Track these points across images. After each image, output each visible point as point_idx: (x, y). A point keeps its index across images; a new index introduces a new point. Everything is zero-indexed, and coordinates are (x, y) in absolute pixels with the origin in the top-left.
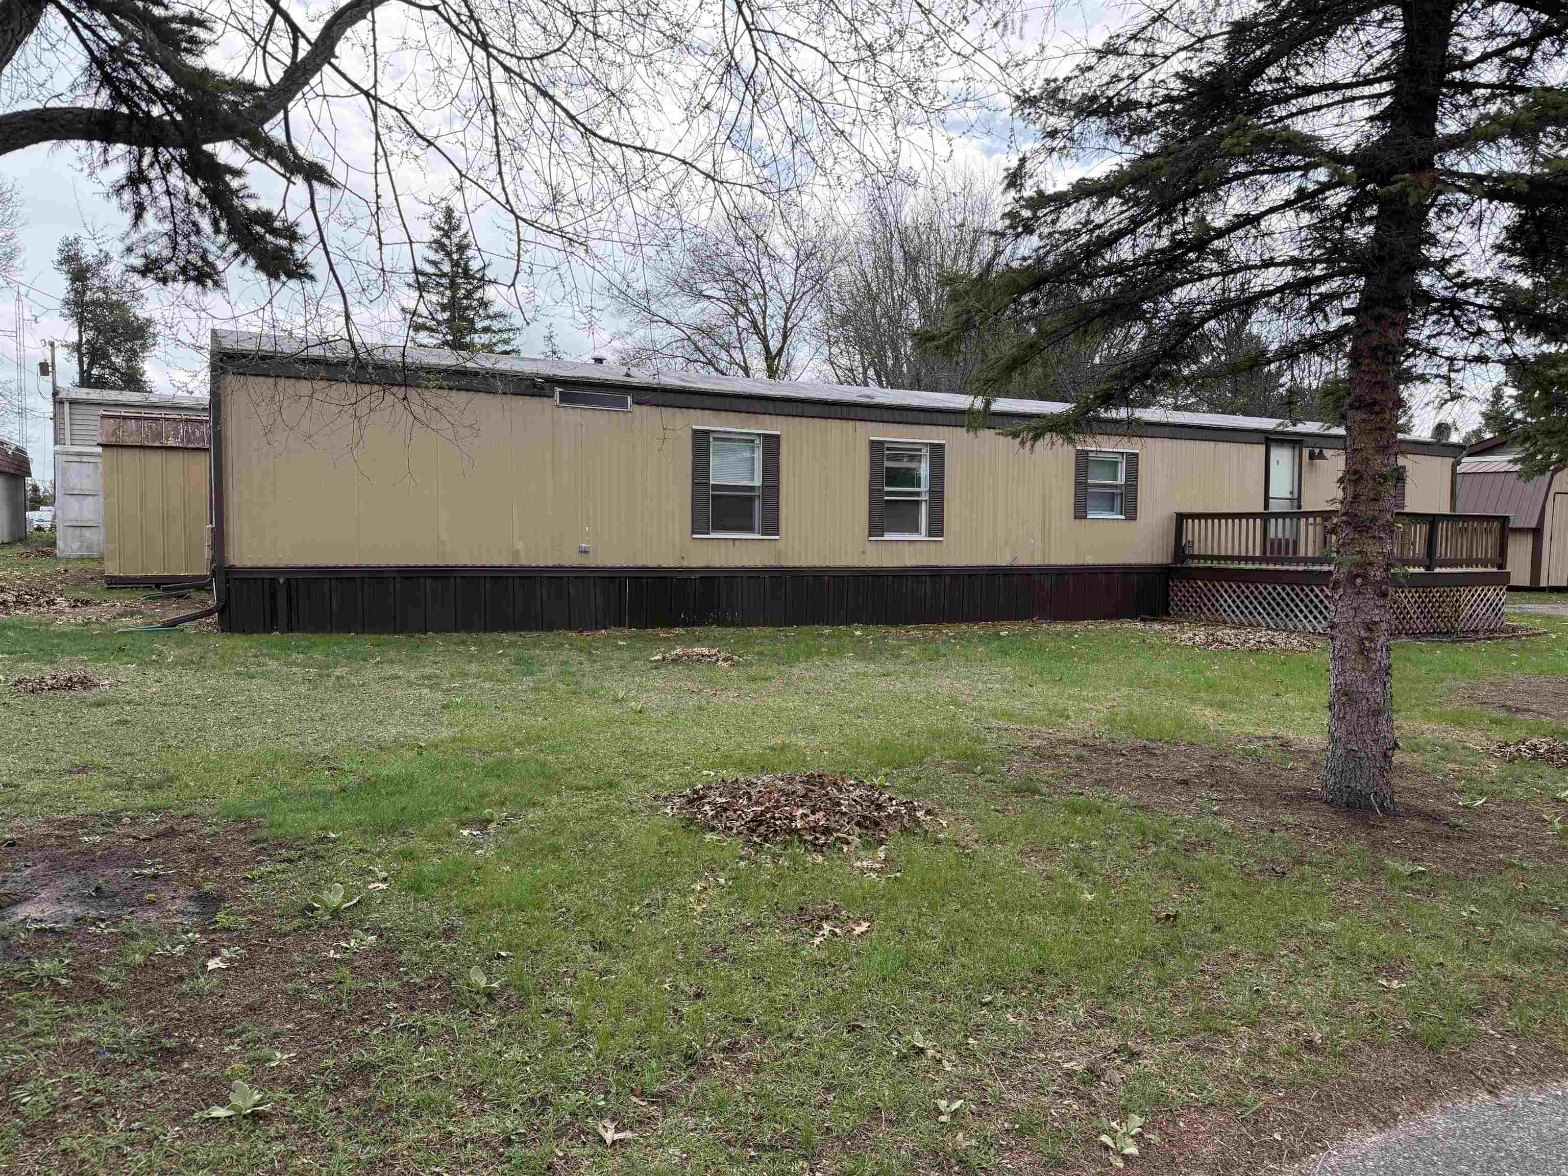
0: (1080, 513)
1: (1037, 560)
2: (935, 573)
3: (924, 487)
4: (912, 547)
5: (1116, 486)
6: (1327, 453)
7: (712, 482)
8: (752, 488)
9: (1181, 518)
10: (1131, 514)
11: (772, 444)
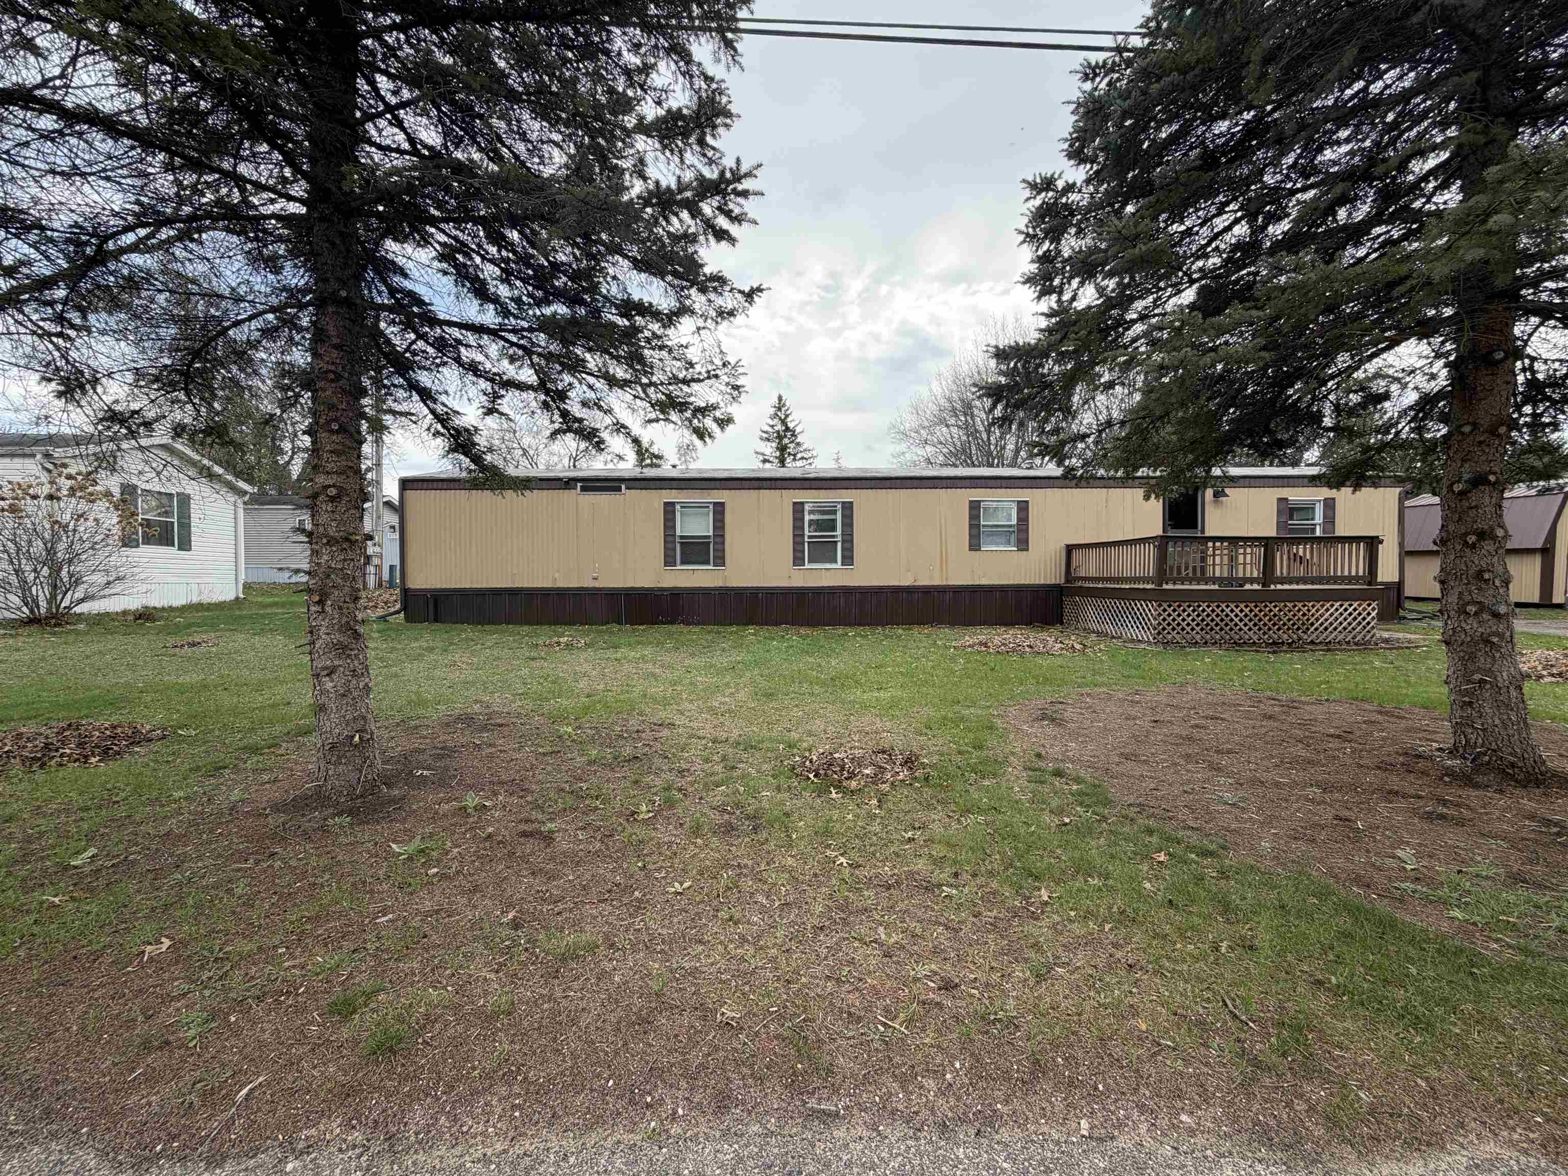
0: (975, 545)
1: (937, 582)
2: (847, 591)
3: (839, 532)
4: (828, 573)
5: (1010, 526)
6: (1227, 491)
7: (678, 533)
8: (709, 537)
9: (1070, 549)
10: (1023, 544)
11: (719, 509)
